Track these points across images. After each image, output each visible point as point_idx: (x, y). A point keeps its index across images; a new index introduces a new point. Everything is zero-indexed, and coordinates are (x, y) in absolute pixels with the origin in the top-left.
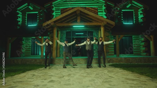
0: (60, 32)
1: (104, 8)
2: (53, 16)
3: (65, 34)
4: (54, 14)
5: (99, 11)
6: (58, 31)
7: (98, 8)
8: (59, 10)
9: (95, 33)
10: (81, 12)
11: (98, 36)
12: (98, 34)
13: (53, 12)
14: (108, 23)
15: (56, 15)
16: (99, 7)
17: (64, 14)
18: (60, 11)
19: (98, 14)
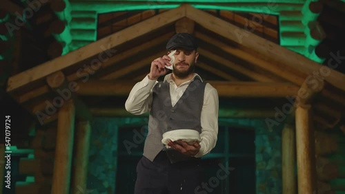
0: (88, 128)
1: (308, 16)
2: (62, 45)
3: (115, 140)
4: (66, 36)
5: (283, 29)
6: (78, 120)
7: (282, 18)
8: (91, 20)
9: (265, 137)
10: (198, 27)
11: (277, 154)
12: (281, 142)
13: (61, 26)
14: (328, 86)
15: (74, 42)
16: (284, 13)
17: (118, 39)
18: (94, 26)
19: (278, 42)
